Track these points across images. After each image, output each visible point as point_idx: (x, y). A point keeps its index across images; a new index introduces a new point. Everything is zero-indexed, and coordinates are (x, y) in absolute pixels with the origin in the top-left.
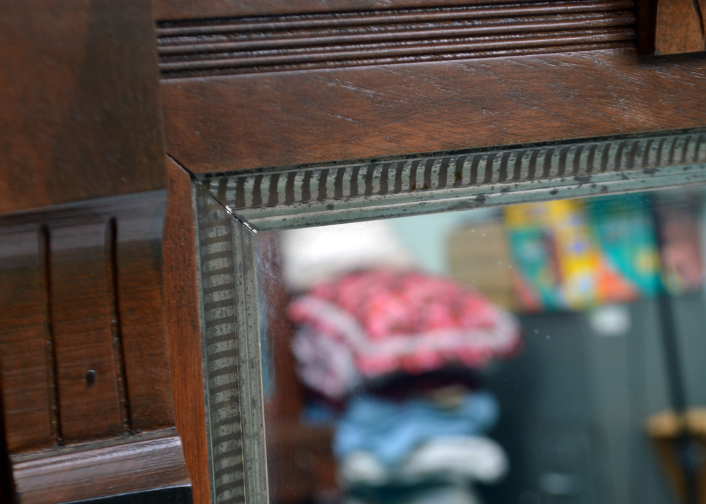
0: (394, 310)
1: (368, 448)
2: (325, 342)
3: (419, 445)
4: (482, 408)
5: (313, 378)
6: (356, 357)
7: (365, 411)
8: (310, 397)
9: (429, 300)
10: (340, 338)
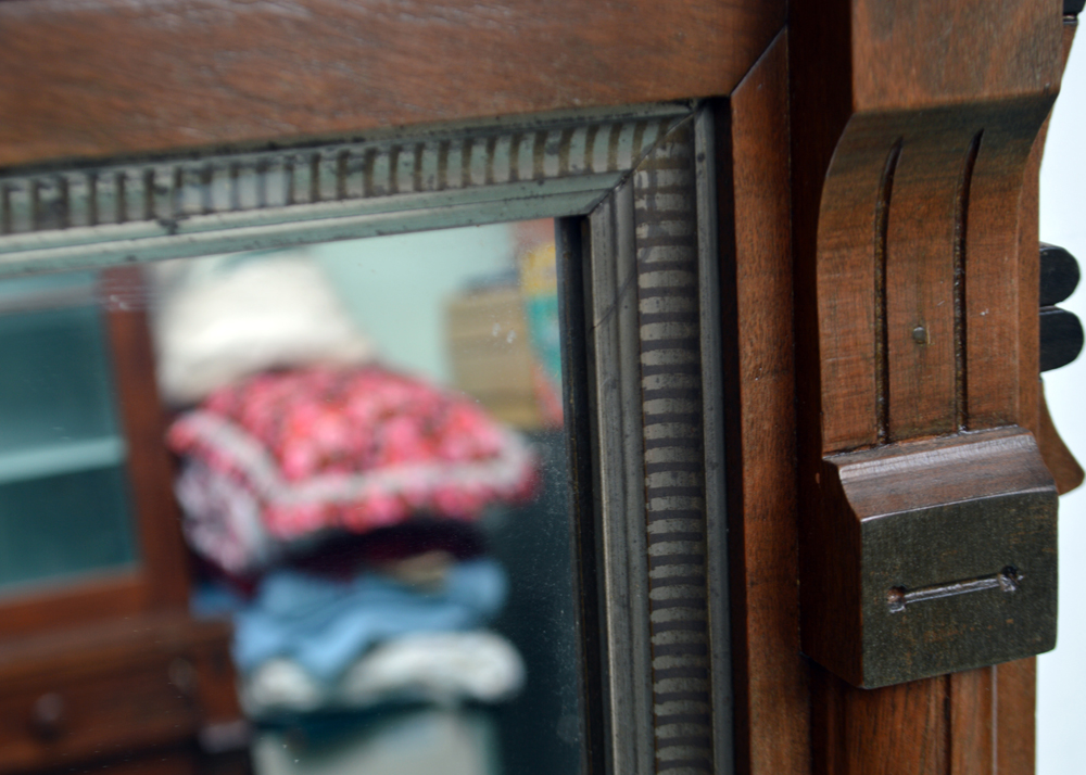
0: (329, 433)
1: (287, 654)
2: (222, 487)
3: (371, 647)
4: (484, 584)
5: (206, 541)
6: (264, 507)
7: (284, 594)
8: (204, 571)
9: (387, 415)
10: (241, 478)
